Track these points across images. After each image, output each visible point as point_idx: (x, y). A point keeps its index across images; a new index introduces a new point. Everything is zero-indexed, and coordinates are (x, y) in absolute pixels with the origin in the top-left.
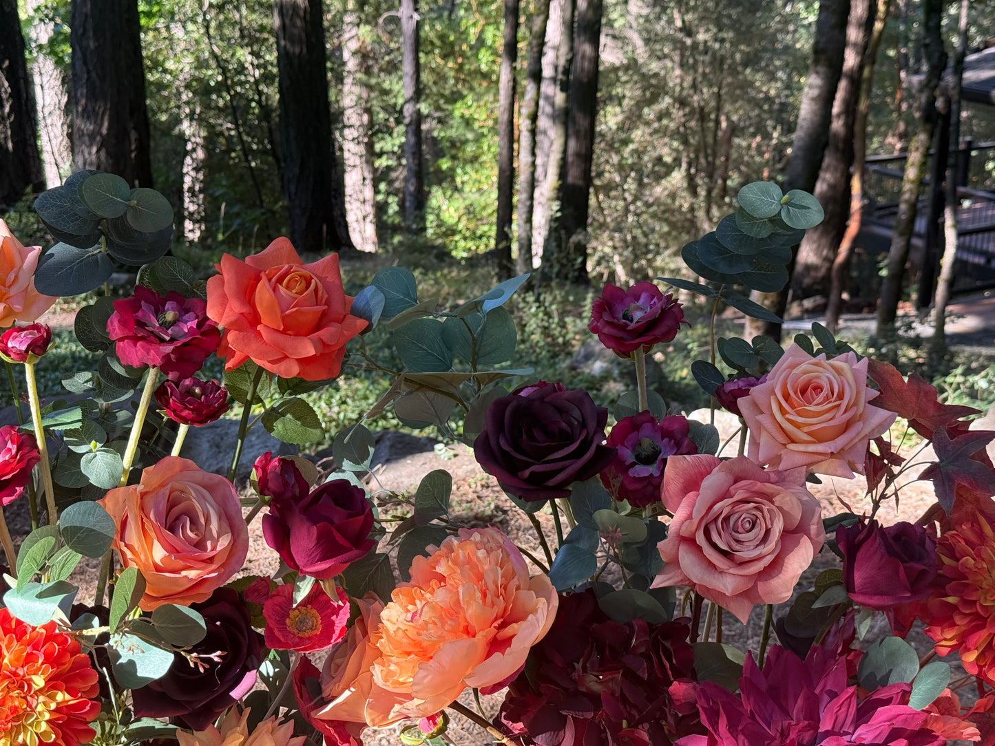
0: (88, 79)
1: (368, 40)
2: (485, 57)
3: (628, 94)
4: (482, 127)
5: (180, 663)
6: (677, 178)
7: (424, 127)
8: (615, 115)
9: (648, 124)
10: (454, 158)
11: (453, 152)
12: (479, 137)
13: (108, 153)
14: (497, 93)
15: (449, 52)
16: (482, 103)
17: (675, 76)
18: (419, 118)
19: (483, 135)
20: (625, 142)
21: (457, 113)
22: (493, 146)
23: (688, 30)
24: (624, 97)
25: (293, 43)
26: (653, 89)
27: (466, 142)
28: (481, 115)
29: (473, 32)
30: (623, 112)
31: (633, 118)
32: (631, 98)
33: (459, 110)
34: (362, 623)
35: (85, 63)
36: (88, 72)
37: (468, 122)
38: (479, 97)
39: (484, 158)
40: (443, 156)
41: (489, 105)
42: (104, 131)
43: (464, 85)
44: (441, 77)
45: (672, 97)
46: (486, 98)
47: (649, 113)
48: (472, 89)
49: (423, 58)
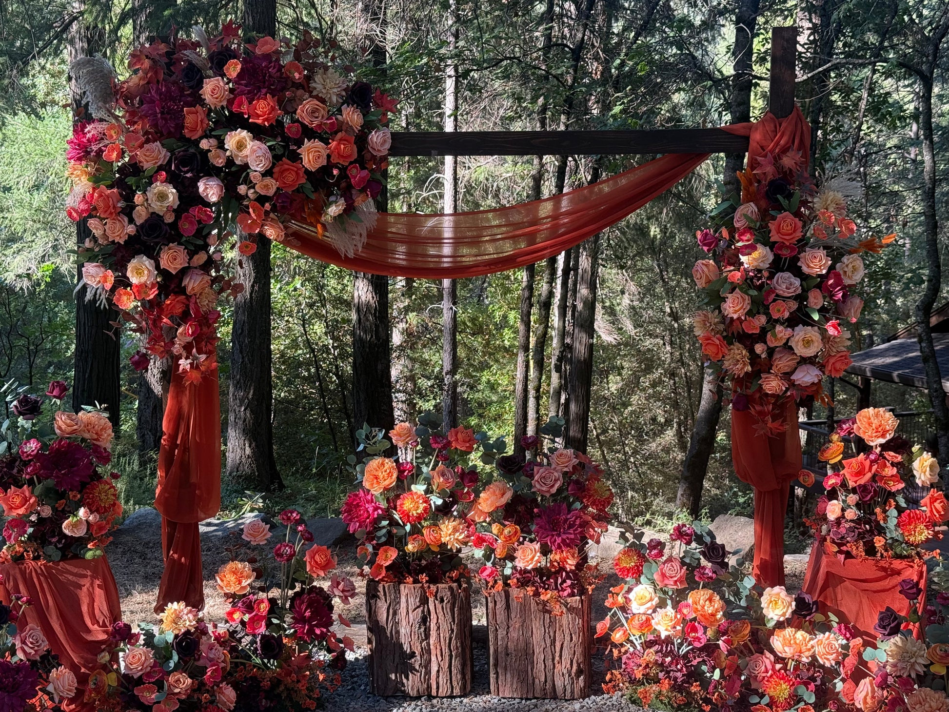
0: (242, 362)
1: (415, 322)
2: (507, 334)
3: (626, 365)
4: (505, 391)
5: (444, 501)
6: (670, 435)
7: (459, 390)
8: (617, 383)
9: (644, 390)
10: (481, 416)
11: (480, 411)
12: (502, 399)
13: (251, 411)
14: (515, 365)
15: (478, 330)
16: (505, 371)
17: (666, 353)
18: (455, 385)
19: (506, 398)
20: (625, 405)
21: (484, 379)
22: (512, 406)
23: (675, 316)
24: (623, 368)
25: (365, 332)
26: (648, 362)
27: (491, 403)
28: (504, 381)
29: (498, 314)
30: (623, 380)
31: (632, 385)
32: (629, 369)
33: (485, 376)
34: (477, 496)
35: (241, 352)
36: (243, 358)
37: (492, 387)
38: (503, 366)
39: (506, 416)
40: (472, 415)
41: (510, 373)
42: (250, 397)
43: (490, 358)
44: (472, 350)
45: (663, 368)
46: (508, 368)
47: (645, 382)
48: (497, 361)
49: (458, 337)
